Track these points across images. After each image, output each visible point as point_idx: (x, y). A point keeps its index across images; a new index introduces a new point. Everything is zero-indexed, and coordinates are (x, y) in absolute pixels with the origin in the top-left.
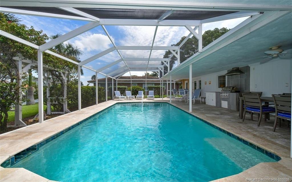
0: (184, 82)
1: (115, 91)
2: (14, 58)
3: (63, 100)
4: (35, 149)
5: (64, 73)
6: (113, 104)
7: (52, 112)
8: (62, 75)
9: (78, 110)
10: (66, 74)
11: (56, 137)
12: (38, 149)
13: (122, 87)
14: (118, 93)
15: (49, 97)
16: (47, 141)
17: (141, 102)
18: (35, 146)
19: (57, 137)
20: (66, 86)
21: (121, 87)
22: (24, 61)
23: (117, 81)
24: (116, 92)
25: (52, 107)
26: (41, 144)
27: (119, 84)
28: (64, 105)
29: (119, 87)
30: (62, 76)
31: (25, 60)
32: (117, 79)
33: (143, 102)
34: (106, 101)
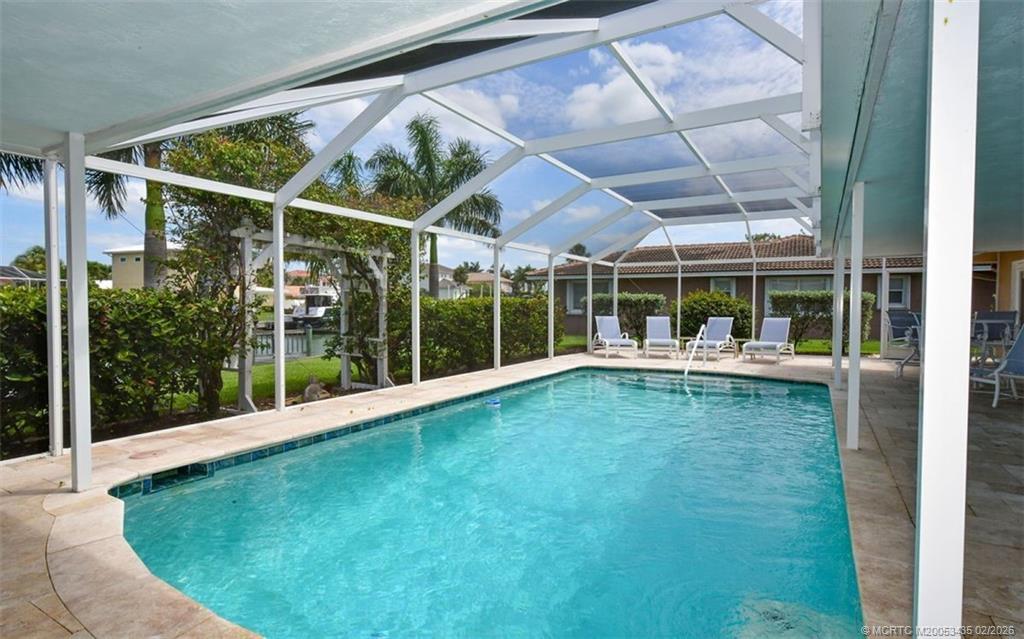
0: (1008, 269)
1: (597, 317)
2: (235, 233)
3: (375, 347)
4: (205, 473)
5: (378, 261)
6: (556, 371)
7: (353, 381)
8: (372, 265)
9: (411, 382)
10: (385, 264)
11: (267, 454)
12: (212, 474)
13: (640, 296)
14: (609, 324)
15: (344, 335)
16: (240, 459)
17: (682, 372)
18: (205, 465)
19: (270, 455)
20: (384, 300)
21: (634, 297)
22: (258, 236)
23: (616, 272)
24: (601, 321)
25: (354, 367)
26: (220, 464)
27: (625, 284)
28: (379, 362)
29: (627, 300)
30: (371, 271)
31: (258, 234)
32: (618, 264)
33: (691, 373)
34: (547, 356)
